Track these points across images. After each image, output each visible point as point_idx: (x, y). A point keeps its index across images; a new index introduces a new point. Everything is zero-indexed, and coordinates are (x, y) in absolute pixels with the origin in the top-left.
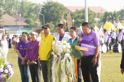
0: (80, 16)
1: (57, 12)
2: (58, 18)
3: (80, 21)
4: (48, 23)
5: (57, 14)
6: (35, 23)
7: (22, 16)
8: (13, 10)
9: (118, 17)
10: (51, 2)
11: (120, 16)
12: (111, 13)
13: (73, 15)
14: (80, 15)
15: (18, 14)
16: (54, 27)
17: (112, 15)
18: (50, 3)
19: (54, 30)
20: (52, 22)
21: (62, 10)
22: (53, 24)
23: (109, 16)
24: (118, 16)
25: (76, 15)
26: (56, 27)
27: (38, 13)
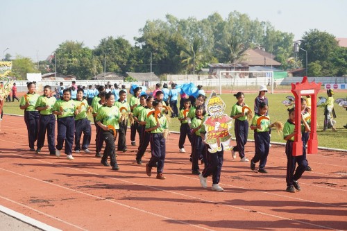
1: (326, 47)
2: (326, 56)
4: (312, 63)
5: (325, 50)
6: (289, 62)
7: (266, 51)
8: (253, 43)
10: (316, 32)
15: (261, 48)
16: (320, 69)
18: (315, 34)
19: (321, 73)
20: (319, 61)
21: (333, 45)
22: (319, 64)
26: (324, 68)
27: (295, 47)
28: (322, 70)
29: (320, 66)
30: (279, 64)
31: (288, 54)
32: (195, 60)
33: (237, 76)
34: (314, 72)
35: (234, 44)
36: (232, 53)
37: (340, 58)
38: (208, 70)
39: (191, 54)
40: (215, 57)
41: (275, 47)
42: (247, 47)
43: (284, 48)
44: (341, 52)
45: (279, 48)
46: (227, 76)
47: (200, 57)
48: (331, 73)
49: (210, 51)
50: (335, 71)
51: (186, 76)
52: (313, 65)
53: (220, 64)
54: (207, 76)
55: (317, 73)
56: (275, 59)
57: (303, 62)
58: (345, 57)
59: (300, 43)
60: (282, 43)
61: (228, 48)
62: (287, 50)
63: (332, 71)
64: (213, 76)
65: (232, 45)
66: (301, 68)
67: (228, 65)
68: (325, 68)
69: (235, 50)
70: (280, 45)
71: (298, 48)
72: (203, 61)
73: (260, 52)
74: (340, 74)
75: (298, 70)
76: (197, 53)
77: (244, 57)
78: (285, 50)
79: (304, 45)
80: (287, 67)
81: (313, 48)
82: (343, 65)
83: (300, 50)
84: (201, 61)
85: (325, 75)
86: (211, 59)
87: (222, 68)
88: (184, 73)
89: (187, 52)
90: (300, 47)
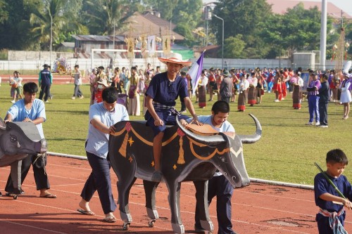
0: (305, 25)
1: (252, 13)
2: (252, 27)
3: (304, 35)
4: (231, 38)
5: (251, 18)
6: (196, 35)
7: (162, 17)
8: (142, 4)
13: (288, 21)
14: (306, 23)
15: (154, 13)
16: (243, 47)
19: (244, 53)
20: (241, 35)
21: (263, 10)
22: (242, 39)
25: (297, 22)
26: (248, 46)
27: (205, 13)
28: (246, 48)
29: (243, 43)
30: (181, 38)
31: (195, 23)
32: (52, 28)
33: (118, 55)
34: (234, 52)
35: (113, 7)
36: (110, 19)
37: (273, 30)
38: (72, 44)
39: (46, 19)
40: (84, 24)
41: (176, 12)
42: (132, 10)
43: (189, 14)
44: (275, 22)
45: (182, 13)
46: (102, 55)
47: (61, 24)
48: (259, 53)
49: (75, 15)
50: (265, 51)
51: (38, 53)
52: (233, 41)
53: (92, 36)
54: (72, 54)
55: (238, 53)
56: (177, 30)
57: (217, 35)
58: (280, 29)
59: (213, 6)
60: (186, 5)
61: (105, 12)
62: (194, 17)
63: (261, 50)
64: (80, 54)
65: (110, 6)
66: (214, 45)
67: (104, 37)
68: (251, 46)
69: (114, 15)
70: (183, 9)
71: (210, 15)
72: (65, 30)
73: (153, 19)
74: (272, 55)
75: (210, 48)
76: (56, 18)
77: (128, 26)
78: (191, 17)
79: (219, 10)
80: (194, 43)
81: (232, 15)
82: (278, 42)
83: (213, 17)
84: (61, 31)
85: (250, 56)
86: (77, 28)
87: (94, 42)
88: (34, 49)
89: (41, 16)
90: (214, 12)
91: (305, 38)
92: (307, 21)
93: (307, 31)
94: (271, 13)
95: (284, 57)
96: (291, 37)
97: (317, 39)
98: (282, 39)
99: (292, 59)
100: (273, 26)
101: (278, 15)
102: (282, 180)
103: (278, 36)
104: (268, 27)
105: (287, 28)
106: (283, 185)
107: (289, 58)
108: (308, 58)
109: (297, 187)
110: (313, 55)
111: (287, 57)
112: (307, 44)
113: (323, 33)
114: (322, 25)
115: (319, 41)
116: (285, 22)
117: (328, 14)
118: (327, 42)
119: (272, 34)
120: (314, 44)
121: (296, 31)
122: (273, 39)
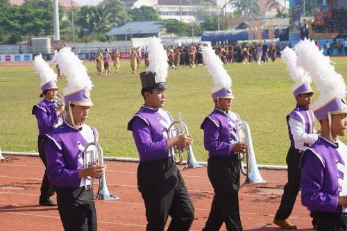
3: (40, 22)
9: (108, 16)
11: (110, 14)
12: (93, 9)
13: (25, 11)
14: (41, 12)
17: (95, 12)
23: (90, 14)
24: (107, 14)
25: (33, 11)
91: (41, 25)
92: (41, 10)
93: (42, 19)
94: (10, 4)
95: (24, 42)
96: (28, 24)
97: (51, 25)
98: (20, 27)
99: (30, 44)
100: (12, 16)
101: (16, 6)
102: (14, 150)
103: (17, 24)
104: (7, 16)
105: (24, 17)
106: (15, 155)
107: (29, 43)
108: (44, 43)
109: (27, 156)
110: (49, 40)
111: (26, 42)
112: (43, 30)
113: (56, 20)
114: (55, 14)
115: (53, 27)
116: (22, 12)
117: (59, 4)
118: (60, 28)
119: (11, 22)
120: (49, 30)
121: (33, 19)
122: (13, 27)
